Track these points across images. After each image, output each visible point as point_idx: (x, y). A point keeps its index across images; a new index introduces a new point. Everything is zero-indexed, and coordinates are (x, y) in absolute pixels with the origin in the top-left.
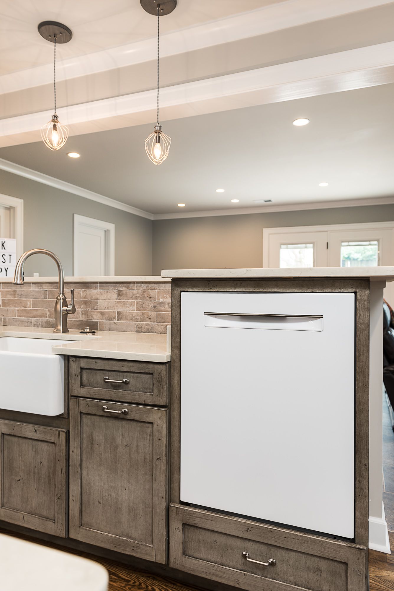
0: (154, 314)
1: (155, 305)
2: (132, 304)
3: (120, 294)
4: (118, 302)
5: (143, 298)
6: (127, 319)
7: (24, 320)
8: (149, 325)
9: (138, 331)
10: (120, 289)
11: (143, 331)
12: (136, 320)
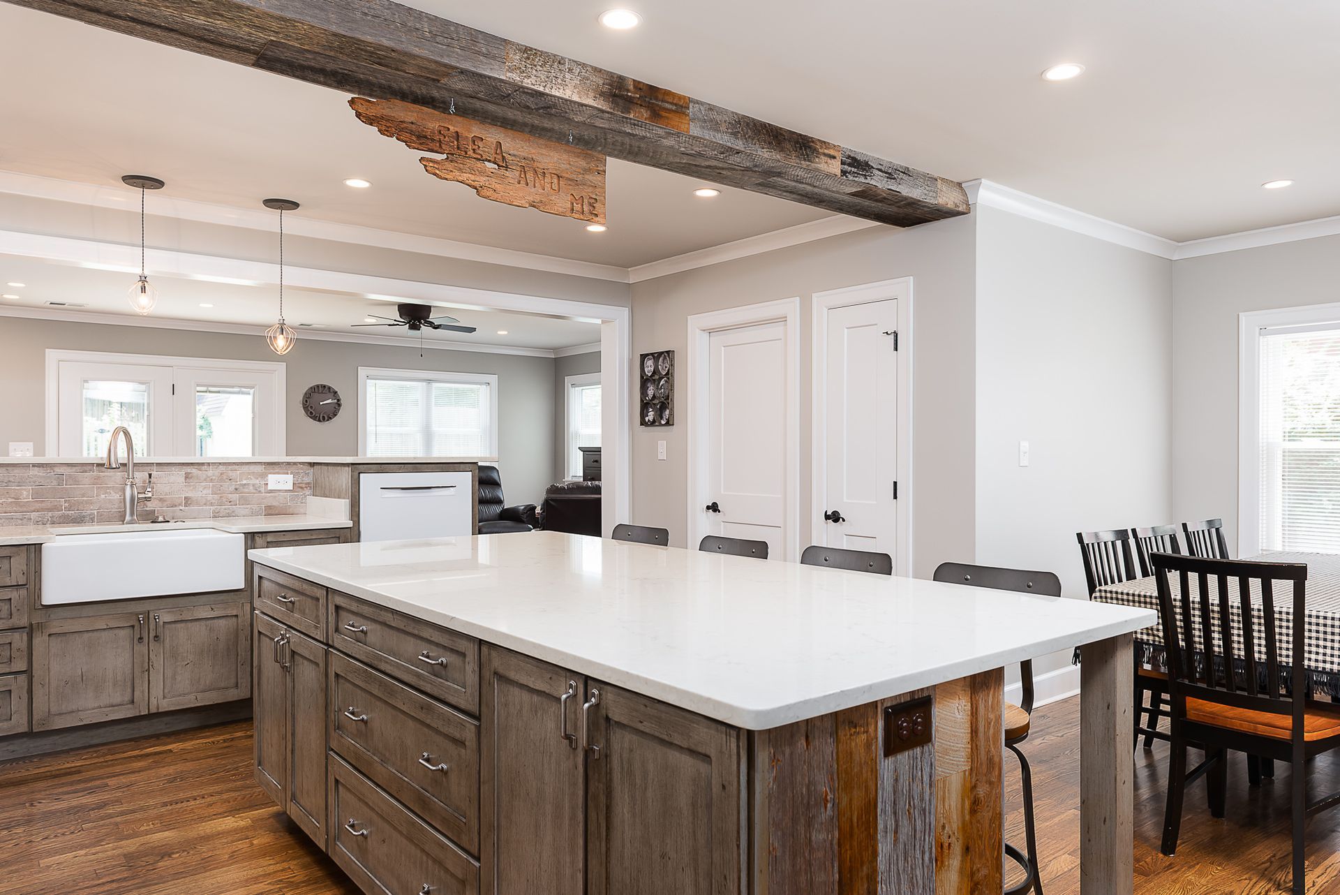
0: (235, 497)
1: (237, 487)
2: (205, 488)
3: (187, 476)
4: (185, 486)
5: (222, 480)
6: (198, 504)
7: (14, 517)
8: (229, 509)
9: (214, 517)
10: (189, 471)
11: (221, 515)
12: (212, 504)
